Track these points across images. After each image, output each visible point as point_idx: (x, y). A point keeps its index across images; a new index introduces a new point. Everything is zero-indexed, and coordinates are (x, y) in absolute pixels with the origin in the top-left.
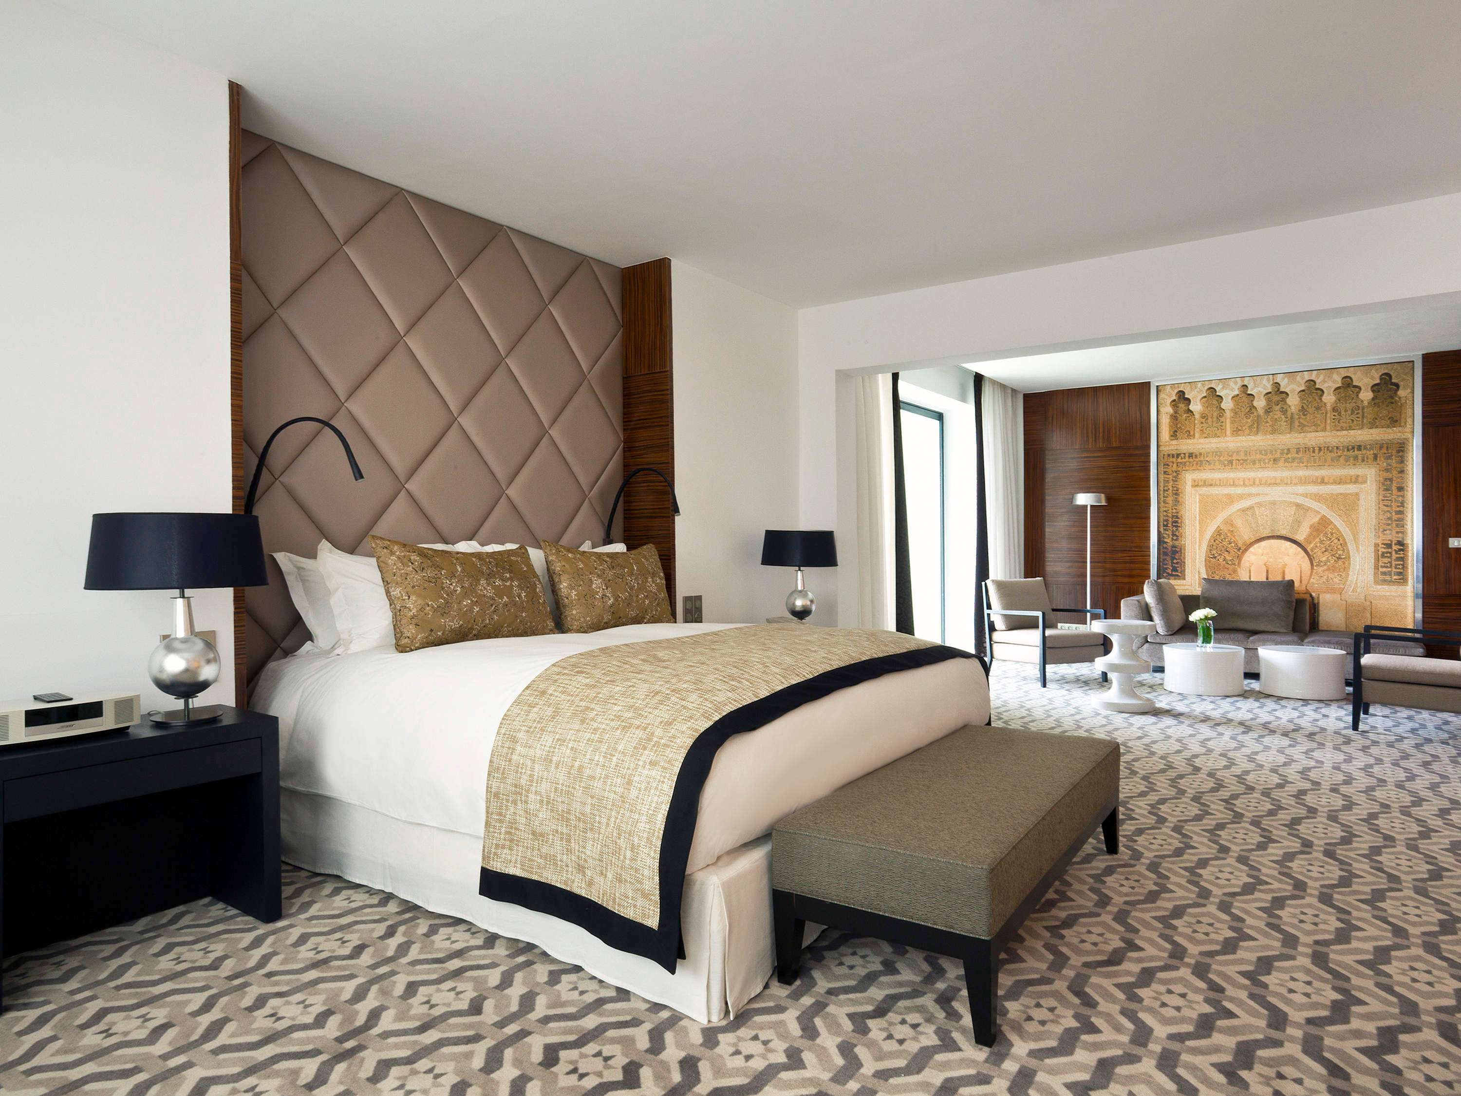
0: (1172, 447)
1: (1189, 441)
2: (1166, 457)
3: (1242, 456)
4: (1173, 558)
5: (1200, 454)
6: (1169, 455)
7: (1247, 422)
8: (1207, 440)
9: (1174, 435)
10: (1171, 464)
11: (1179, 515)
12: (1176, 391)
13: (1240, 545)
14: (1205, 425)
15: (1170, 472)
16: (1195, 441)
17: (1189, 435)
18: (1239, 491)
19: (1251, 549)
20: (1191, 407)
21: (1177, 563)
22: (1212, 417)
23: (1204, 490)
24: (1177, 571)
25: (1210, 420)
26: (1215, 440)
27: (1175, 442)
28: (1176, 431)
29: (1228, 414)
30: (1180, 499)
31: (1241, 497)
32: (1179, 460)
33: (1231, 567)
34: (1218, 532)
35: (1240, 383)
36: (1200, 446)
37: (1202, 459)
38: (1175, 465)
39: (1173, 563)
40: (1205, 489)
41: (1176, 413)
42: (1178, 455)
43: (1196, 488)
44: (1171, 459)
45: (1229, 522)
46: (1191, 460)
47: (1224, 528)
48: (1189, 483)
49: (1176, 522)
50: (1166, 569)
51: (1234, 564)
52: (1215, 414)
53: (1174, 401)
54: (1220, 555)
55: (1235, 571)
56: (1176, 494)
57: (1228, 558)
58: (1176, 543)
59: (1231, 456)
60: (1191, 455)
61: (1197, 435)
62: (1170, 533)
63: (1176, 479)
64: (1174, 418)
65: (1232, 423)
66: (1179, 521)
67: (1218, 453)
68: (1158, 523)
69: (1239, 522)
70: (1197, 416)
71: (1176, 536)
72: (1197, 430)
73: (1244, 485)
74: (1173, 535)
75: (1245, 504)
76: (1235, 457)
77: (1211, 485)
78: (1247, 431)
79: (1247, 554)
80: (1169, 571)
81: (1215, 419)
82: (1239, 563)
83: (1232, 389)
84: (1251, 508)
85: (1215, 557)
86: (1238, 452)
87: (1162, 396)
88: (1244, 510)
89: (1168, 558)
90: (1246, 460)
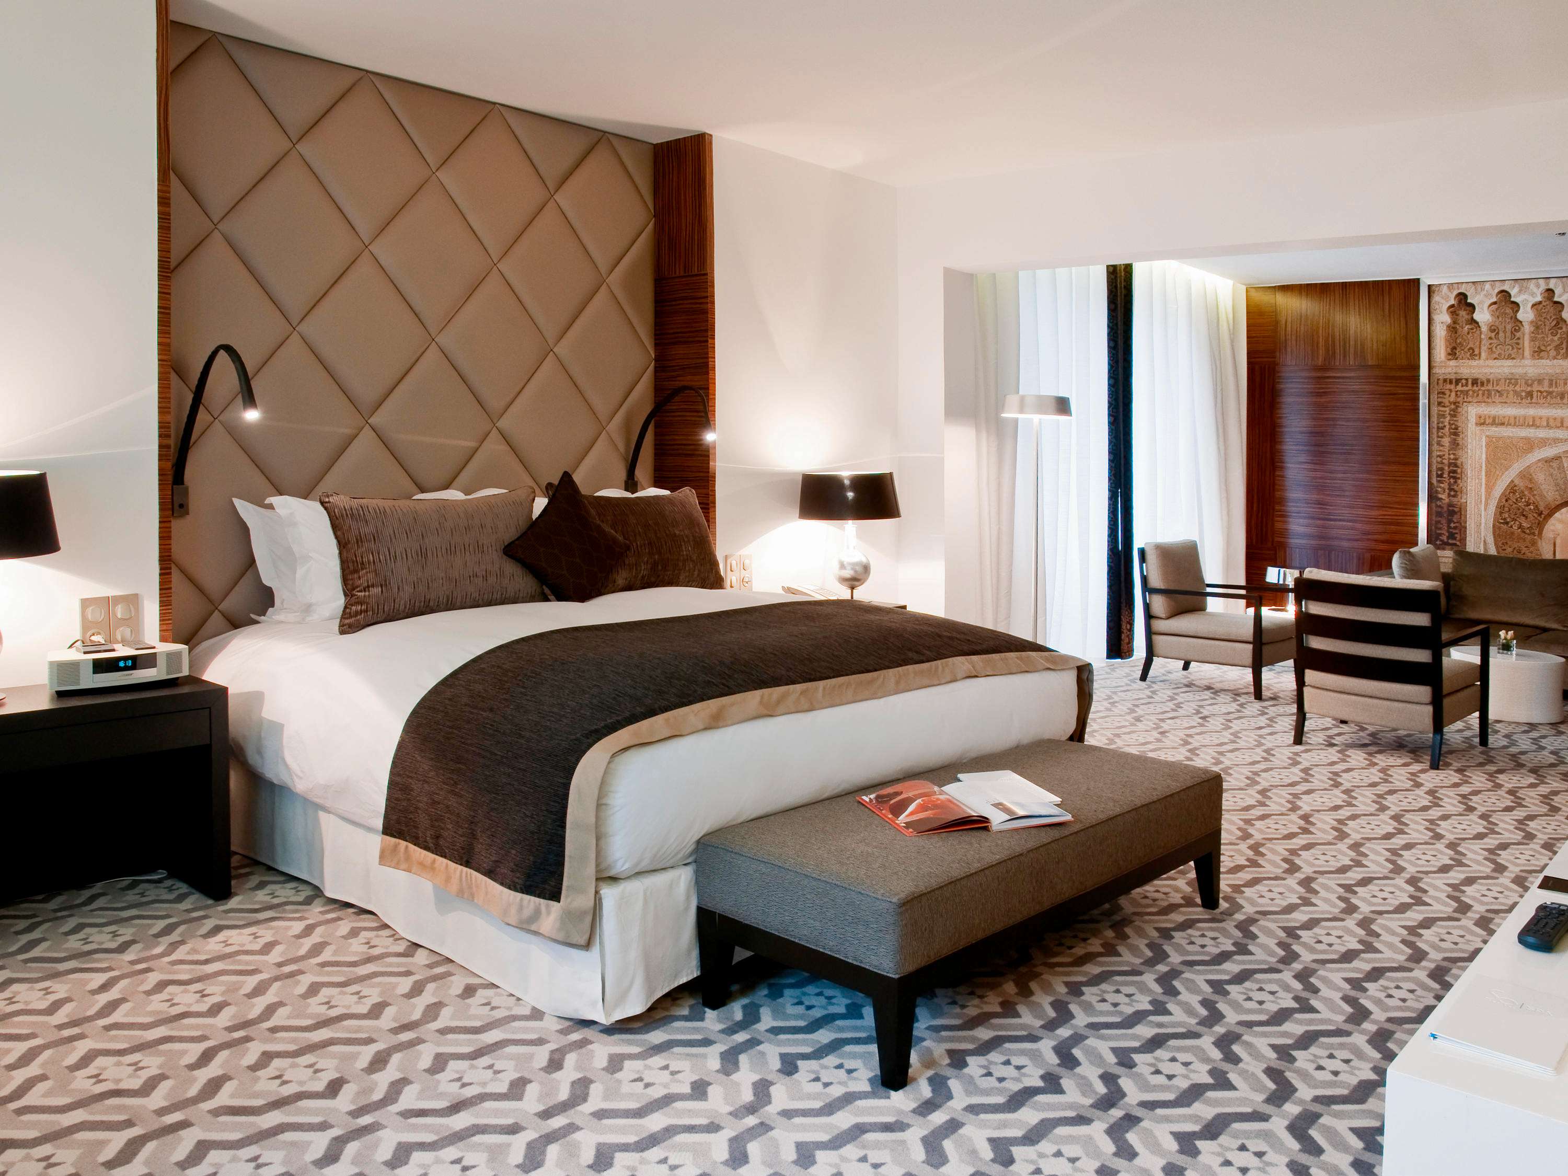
0: (1449, 370)
1: (1474, 363)
2: (1441, 382)
3: (1545, 387)
4: (1450, 521)
5: (1488, 381)
6: (1445, 380)
7: (1552, 341)
8: (1498, 363)
9: (1453, 353)
10: (1447, 392)
11: (1459, 462)
12: (1455, 292)
13: (1541, 508)
14: (1495, 341)
15: (1447, 404)
16: (1481, 362)
17: (1473, 354)
18: (1542, 433)
19: (1557, 515)
20: (1476, 316)
21: (1455, 528)
22: (1505, 332)
23: (1494, 431)
24: (1455, 539)
25: (1501, 334)
26: (1509, 363)
27: (1453, 363)
28: (1454, 348)
29: (1527, 328)
30: (1459, 440)
31: (1544, 442)
32: (1459, 388)
33: (1529, 538)
34: (1512, 488)
35: (1543, 286)
36: (1487, 370)
37: (1490, 387)
38: (1453, 394)
39: (1449, 527)
40: (1494, 429)
41: (1455, 322)
42: (1458, 381)
43: (1484, 428)
44: (1448, 386)
45: (1525, 475)
46: (1475, 388)
47: (1521, 484)
48: (1473, 420)
49: (1455, 472)
50: (1441, 534)
51: (1534, 534)
52: (1509, 327)
53: (1452, 306)
54: (1514, 520)
55: (1534, 543)
56: (1456, 434)
57: (1525, 524)
58: (1455, 500)
59: (1531, 385)
60: (1475, 382)
61: (1483, 355)
62: (1445, 486)
63: (1454, 414)
64: (1453, 329)
65: (1533, 340)
66: (1459, 471)
67: (1512, 380)
68: (1429, 472)
69: (1540, 477)
70: (1484, 329)
71: (1454, 492)
72: (1484, 348)
73: (1548, 426)
74: (1451, 489)
75: (1549, 452)
76: (1536, 387)
77: (1503, 424)
78: (1553, 353)
79: (1552, 521)
80: (1444, 538)
81: (1508, 334)
82: (1540, 533)
83: (1533, 294)
84: (1557, 458)
85: (1507, 523)
86: (1540, 381)
87: (1436, 298)
88: (1548, 461)
89: (1444, 521)
90: (1550, 393)
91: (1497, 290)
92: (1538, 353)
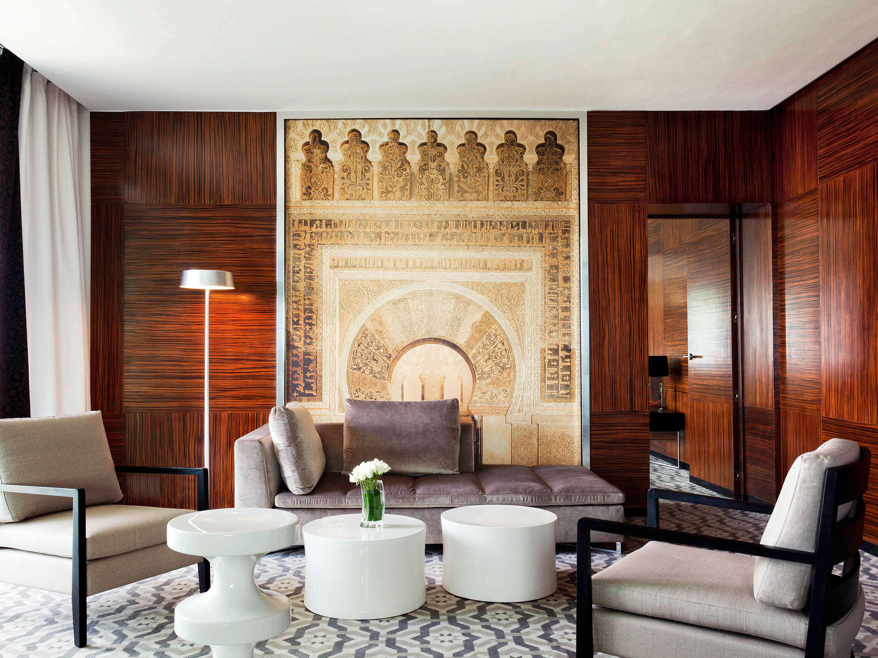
0: (304, 211)
1: (326, 203)
2: (296, 223)
3: (392, 228)
4: (306, 371)
5: (341, 222)
6: (300, 222)
7: (398, 182)
8: (349, 203)
9: (307, 193)
10: (303, 234)
11: (314, 308)
12: (310, 129)
13: (390, 352)
14: (347, 181)
15: (303, 246)
16: (334, 203)
17: (327, 195)
18: (390, 275)
19: (404, 357)
20: (330, 155)
21: (311, 377)
22: (356, 172)
23: (346, 273)
24: (311, 388)
25: (353, 174)
26: (360, 203)
27: (307, 203)
28: (309, 188)
29: (376, 169)
30: (315, 285)
31: (393, 284)
32: (314, 229)
33: (379, 382)
34: (364, 333)
35: (390, 128)
36: (341, 211)
37: (343, 229)
38: (308, 235)
39: (305, 377)
40: (346, 271)
41: (309, 161)
42: (312, 222)
43: (338, 270)
44: (303, 228)
45: (376, 318)
46: (329, 230)
47: (372, 328)
48: (327, 263)
49: (310, 318)
50: (297, 385)
51: (384, 378)
52: (360, 167)
53: (307, 144)
54: (366, 365)
55: (384, 387)
56: (310, 278)
57: (376, 369)
58: (310, 348)
59: (380, 227)
60: (329, 223)
61: (336, 195)
62: (301, 333)
63: (309, 257)
64: (308, 168)
65: (381, 181)
66: (314, 317)
67: (362, 222)
68: (287, 318)
69: (389, 320)
70: (337, 168)
71: (308, 339)
72: (337, 188)
73: (395, 267)
74: (306, 337)
75: (396, 294)
76: (384, 229)
77: (355, 266)
78: (398, 194)
79: (400, 363)
80: (301, 389)
81: (359, 174)
82: (390, 377)
83: (381, 135)
84: (403, 300)
85: (360, 369)
86: (387, 222)
87: (292, 135)
88: (395, 303)
89: (300, 370)
90: (397, 234)
91: (348, 129)
92: (386, 193)
